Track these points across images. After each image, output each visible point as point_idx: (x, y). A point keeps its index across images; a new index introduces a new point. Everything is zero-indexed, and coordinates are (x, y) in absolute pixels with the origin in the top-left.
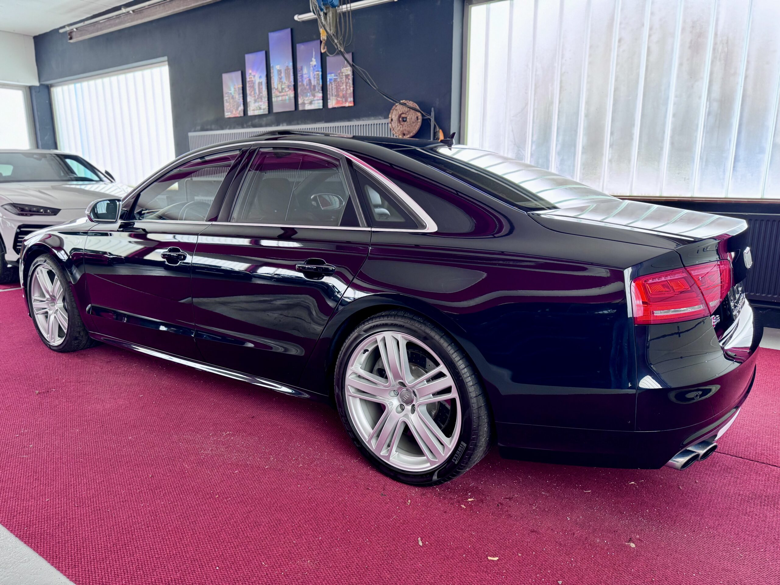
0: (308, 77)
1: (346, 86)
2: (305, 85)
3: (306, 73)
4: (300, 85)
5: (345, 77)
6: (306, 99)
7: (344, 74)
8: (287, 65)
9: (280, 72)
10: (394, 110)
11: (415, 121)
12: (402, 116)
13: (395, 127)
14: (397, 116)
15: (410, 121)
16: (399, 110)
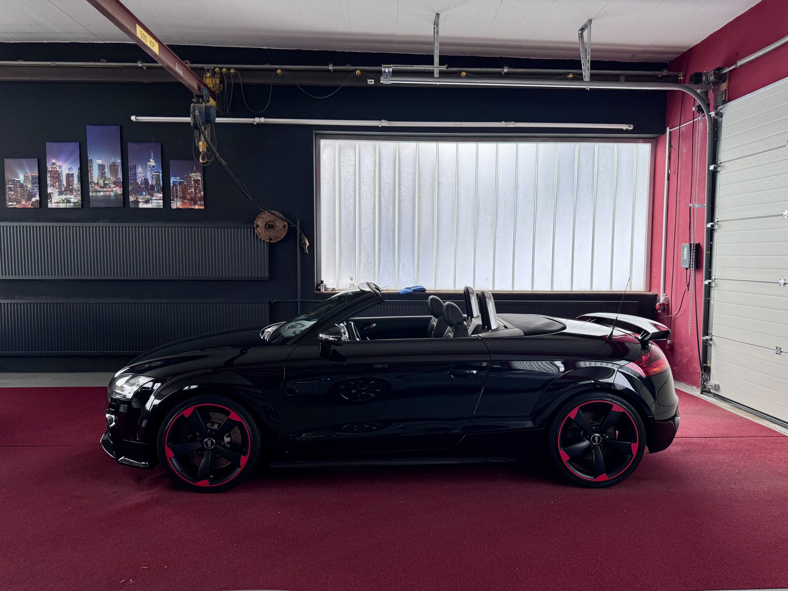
0: (143, 177)
1: (195, 190)
2: (140, 183)
3: (141, 172)
4: (132, 184)
5: (194, 182)
6: (140, 197)
7: (192, 179)
8: (113, 161)
9: (102, 167)
10: (260, 218)
11: (282, 229)
12: (268, 223)
13: (261, 233)
14: (264, 223)
15: (278, 229)
16: (266, 218)
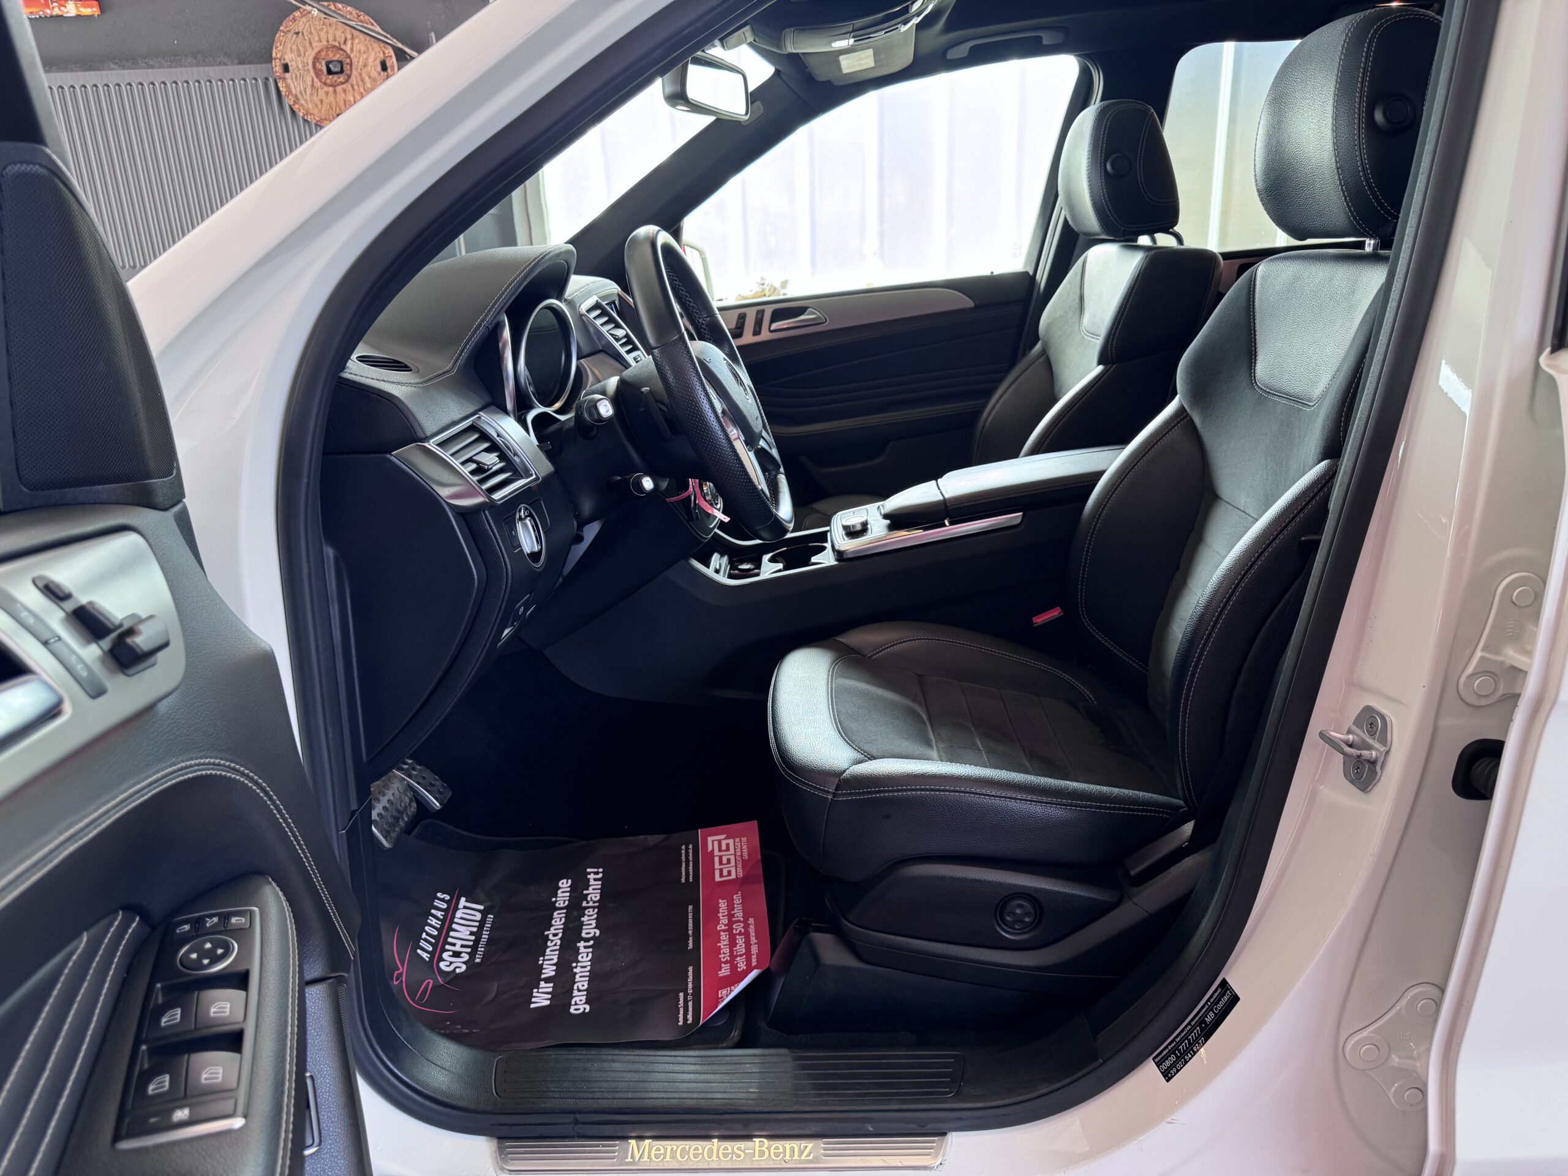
10: (290, 35)
11: (374, 74)
12: (323, 54)
13: (301, 92)
14: (305, 54)
15: (360, 74)
16: (311, 33)
